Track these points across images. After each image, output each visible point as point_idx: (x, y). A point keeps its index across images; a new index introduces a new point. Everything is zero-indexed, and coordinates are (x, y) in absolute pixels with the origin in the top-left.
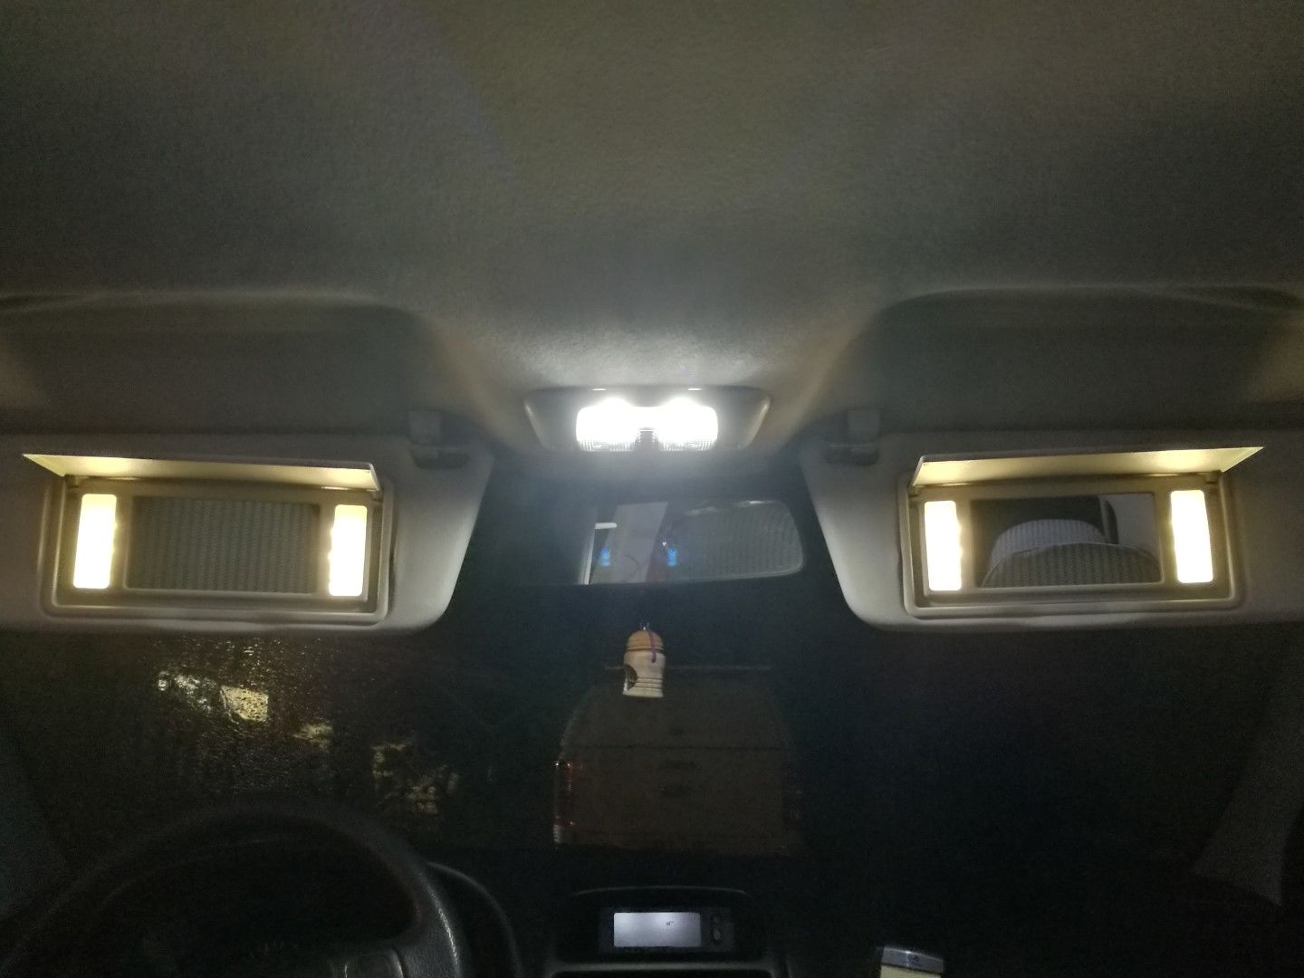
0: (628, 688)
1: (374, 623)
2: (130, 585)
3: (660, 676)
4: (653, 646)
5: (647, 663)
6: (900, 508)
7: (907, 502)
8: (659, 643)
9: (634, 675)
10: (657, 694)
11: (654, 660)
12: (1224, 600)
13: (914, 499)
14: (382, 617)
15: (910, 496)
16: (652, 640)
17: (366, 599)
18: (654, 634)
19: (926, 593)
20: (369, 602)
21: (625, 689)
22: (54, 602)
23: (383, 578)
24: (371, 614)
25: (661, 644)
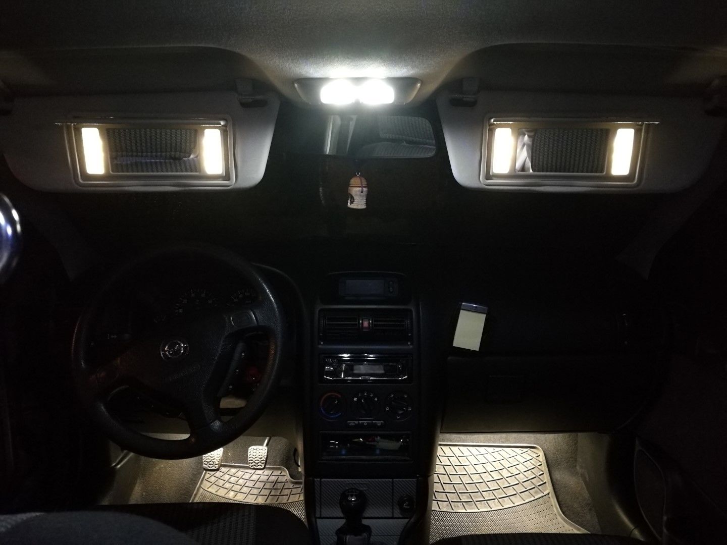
0: (350, 204)
1: (229, 186)
2: (113, 171)
3: (365, 198)
4: (362, 185)
5: (359, 193)
6: (484, 132)
7: (488, 128)
8: (364, 183)
9: (352, 198)
10: (364, 207)
11: (362, 192)
12: (632, 183)
13: (492, 127)
14: (232, 183)
15: (489, 125)
16: (361, 182)
17: (224, 175)
18: (363, 179)
19: (491, 174)
20: (227, 177)
21: (349, 204)
22: (81, 181)
23: (231, 163)
24: (227, 182)
25: (366, 183)
